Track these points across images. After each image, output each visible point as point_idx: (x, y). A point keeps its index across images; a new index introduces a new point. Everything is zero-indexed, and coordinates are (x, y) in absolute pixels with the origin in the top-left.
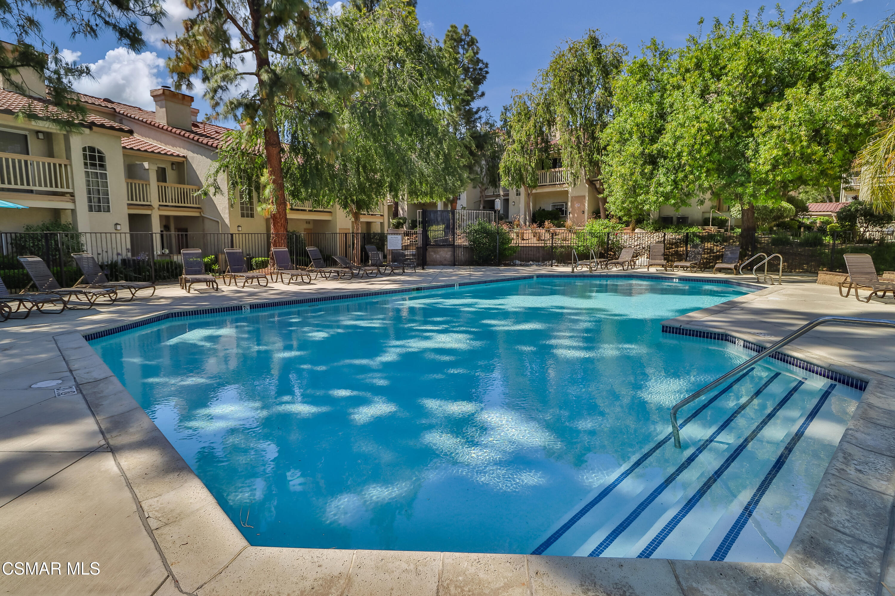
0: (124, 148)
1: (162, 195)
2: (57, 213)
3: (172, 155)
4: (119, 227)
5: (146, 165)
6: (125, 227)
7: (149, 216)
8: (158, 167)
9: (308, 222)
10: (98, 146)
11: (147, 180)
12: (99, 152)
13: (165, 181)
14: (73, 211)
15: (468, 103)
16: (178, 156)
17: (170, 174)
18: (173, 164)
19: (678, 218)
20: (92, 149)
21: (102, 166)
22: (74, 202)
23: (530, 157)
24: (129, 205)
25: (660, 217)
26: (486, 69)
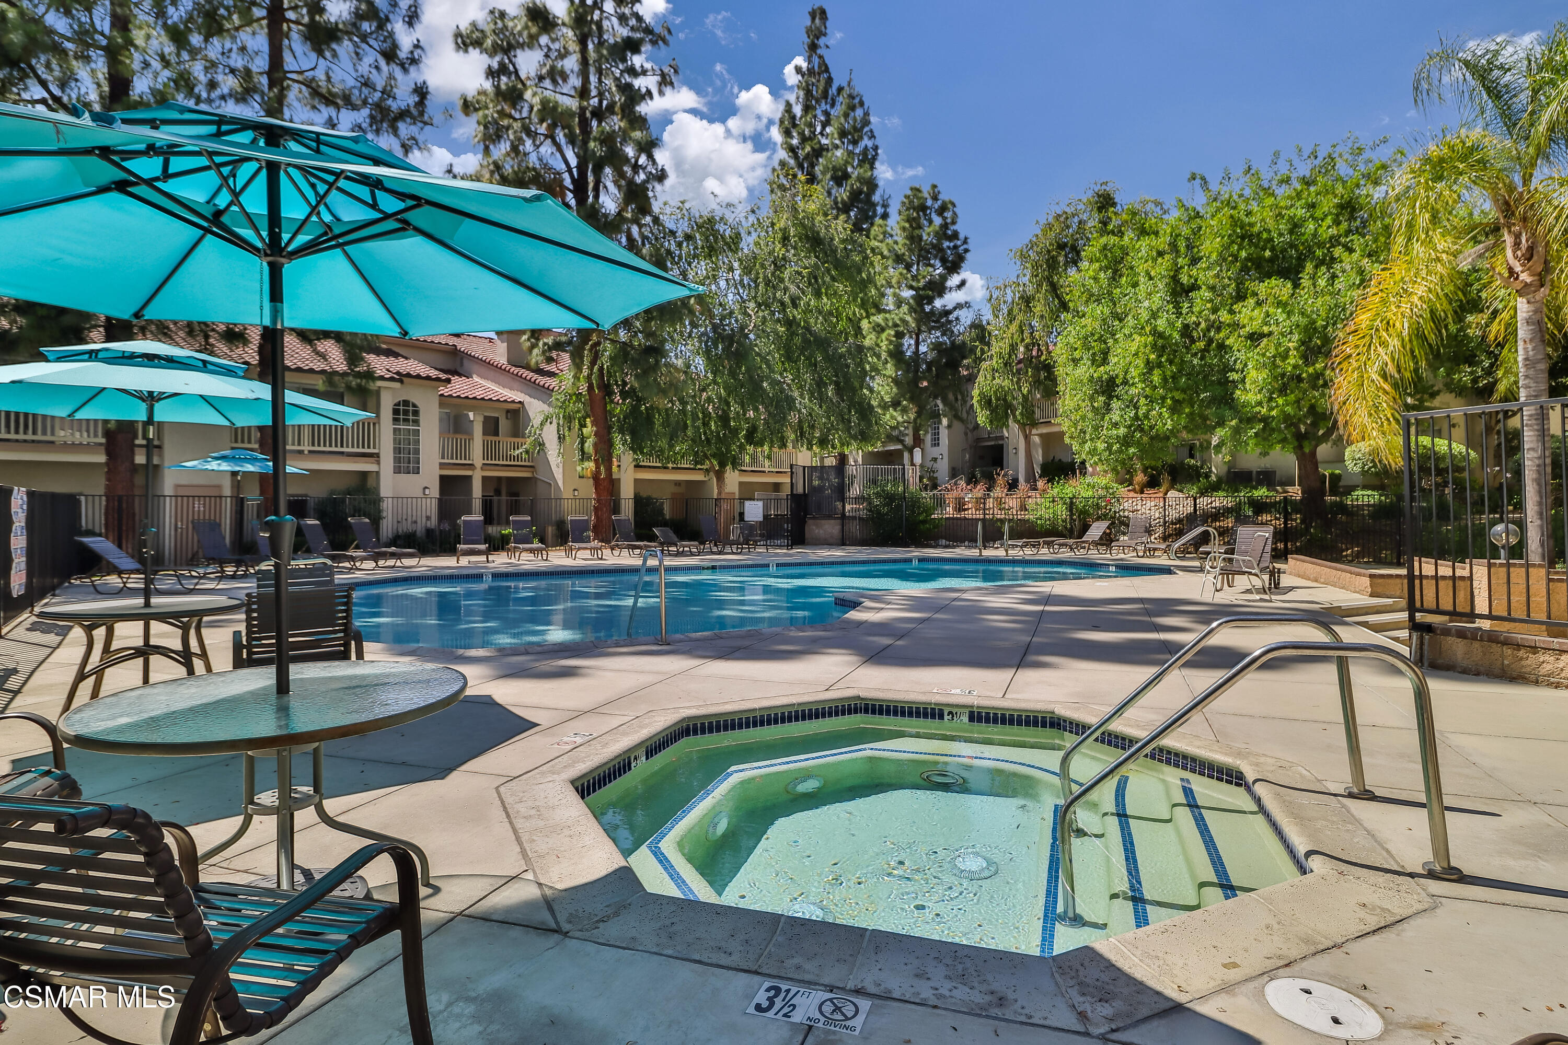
0: (442, 395)
1: (490, 451)
2: (364, 475)
3: (505, 401)
4: (427, 492)
5: (471, 415)
6: (435, 492)
7: (470, 477)
8: (485, 417)
9: (678, 483)
10: (413, 399)
11: (470, 434)
12: (414, 406)
13: (496, 434)
14: (378, 473)
15: (930, 301)
16: (513, 402)
17: (504, 424)
18: (508, 411)
19: (1259, 473)
20: (406, 403)
21: (416, 422)
22: (378, 463)
23: (1019, 380)
24: (441, 464)
25: (1229, 472)
26: (965, 246)
